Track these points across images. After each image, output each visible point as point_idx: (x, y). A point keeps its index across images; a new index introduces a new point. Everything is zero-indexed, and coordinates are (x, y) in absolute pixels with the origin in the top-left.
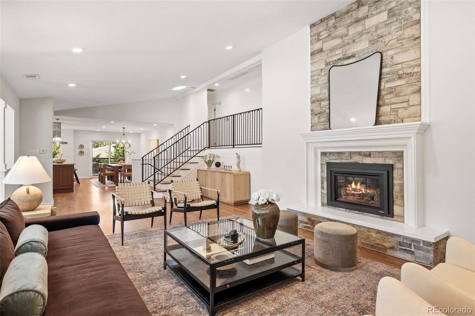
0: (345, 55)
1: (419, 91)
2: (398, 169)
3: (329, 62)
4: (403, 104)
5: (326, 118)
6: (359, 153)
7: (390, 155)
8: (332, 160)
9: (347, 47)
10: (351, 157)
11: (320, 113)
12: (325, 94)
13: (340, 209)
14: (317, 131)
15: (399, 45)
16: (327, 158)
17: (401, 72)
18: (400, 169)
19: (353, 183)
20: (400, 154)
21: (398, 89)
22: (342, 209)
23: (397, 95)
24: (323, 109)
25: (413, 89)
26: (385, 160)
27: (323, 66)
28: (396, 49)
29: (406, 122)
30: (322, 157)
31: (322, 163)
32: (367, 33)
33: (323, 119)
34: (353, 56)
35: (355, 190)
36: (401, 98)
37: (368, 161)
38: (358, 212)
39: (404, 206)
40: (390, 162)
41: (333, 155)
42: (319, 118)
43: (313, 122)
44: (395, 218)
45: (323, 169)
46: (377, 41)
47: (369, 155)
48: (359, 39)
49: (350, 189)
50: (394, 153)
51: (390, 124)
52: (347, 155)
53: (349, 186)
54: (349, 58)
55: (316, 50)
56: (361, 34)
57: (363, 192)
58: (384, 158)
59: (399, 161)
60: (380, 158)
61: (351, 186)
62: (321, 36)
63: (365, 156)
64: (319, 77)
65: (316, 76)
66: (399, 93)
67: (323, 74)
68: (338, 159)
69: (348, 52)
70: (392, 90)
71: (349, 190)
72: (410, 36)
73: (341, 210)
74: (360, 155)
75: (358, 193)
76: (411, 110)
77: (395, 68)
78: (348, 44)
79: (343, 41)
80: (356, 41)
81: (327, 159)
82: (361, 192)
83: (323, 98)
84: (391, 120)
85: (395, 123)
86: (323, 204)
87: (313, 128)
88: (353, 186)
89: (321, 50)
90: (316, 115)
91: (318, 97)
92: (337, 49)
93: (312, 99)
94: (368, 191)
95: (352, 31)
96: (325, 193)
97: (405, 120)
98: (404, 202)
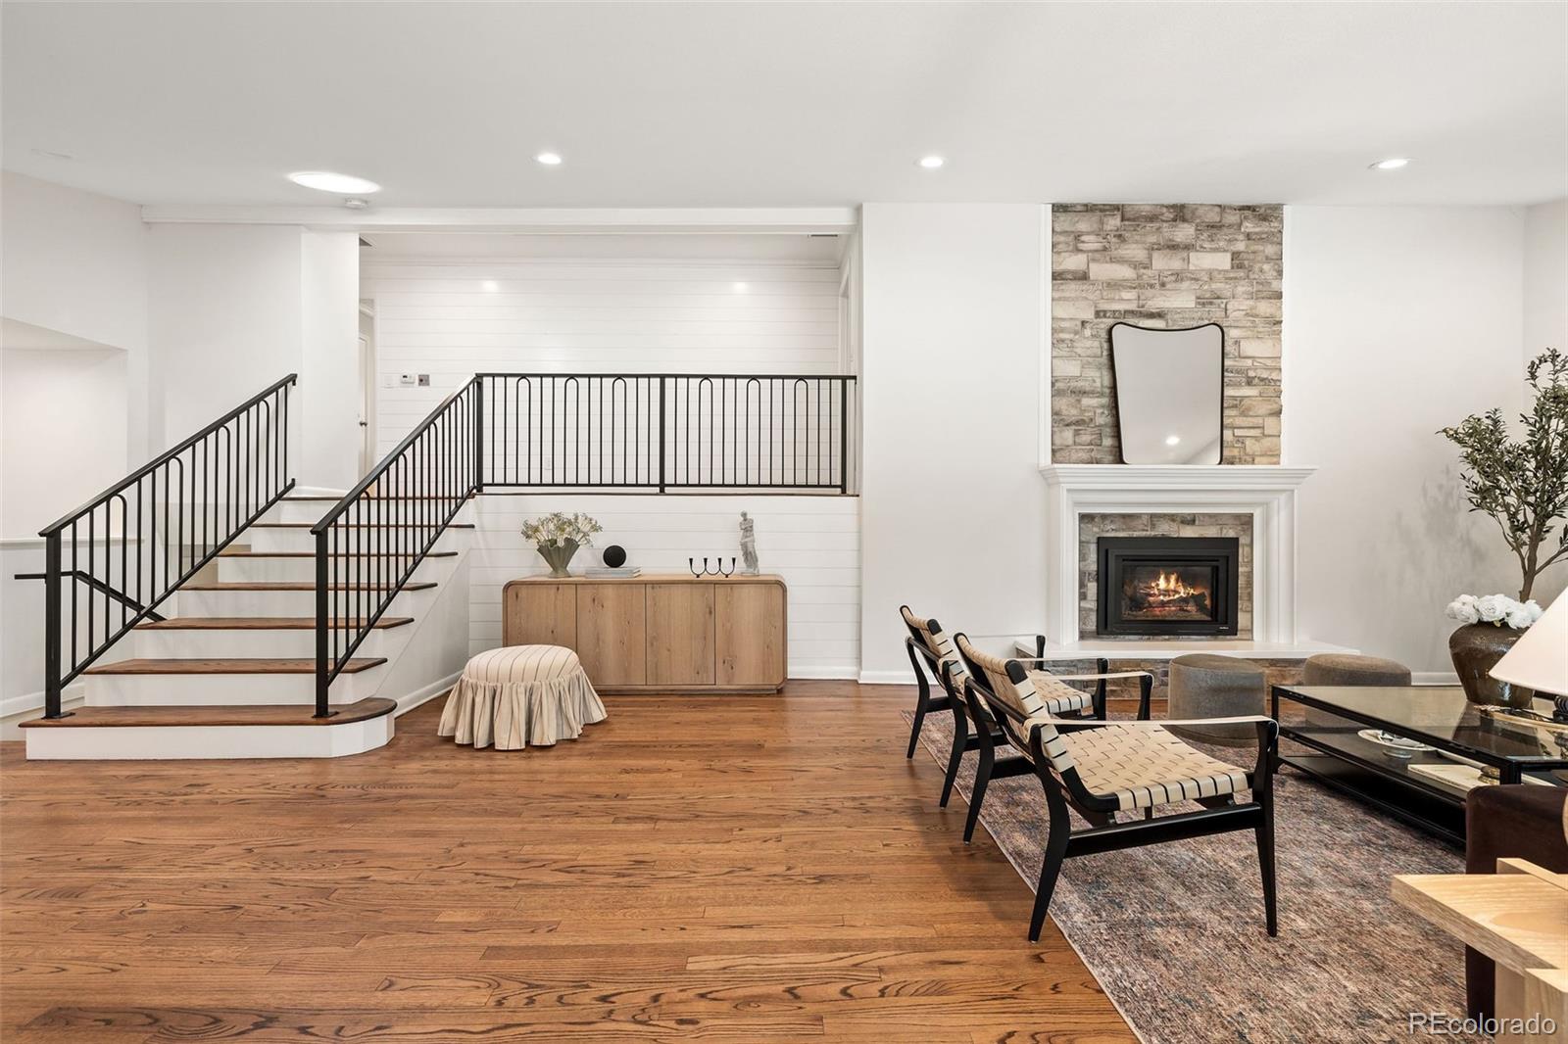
0: (1143, 306)
1: (1278, 413)
2: (1243, 545)
3: (1105, 312)
4: (1252, 430)
5: (1093, 437)
6: (1172, 518)
7: (1230, 521)
8: (1108, 531)
9: (1149, 292)
10: (1153, 526)
11: (1078, 423)
12: (1094, 381)
13: (1127, 637)
14: (1070, 463)
15: (1249, 324)
16: (1096, 526)
17: (1251, 374)
18: (1247, 545)
19: (1162, 577)
20: (1247, 519)
21: (1246, 402)
22: (1131, 637)
23: (1244, 414)
24: (1086, 414)
25: (1270, 407)
26: (1221, 529)
27: (1089, 315)
28: (1244, 330)
29: (1259, 464)
30: (1082, 525)
31: (1083, 539)
32: (1192, 279)
33: (1086, 438)
34: (1159, 315)
35: (1167, 592)
36: (1250, 419)
37: (1188, 532)
38: (1167, 637)
39: (1252, 611)
40: (1231, 534)
41: (1112, 521)
42: (1077, 433)
43: (1058, 442)
44: (1238, 636)
45: (1084, 554)
46: (1211, 303)
47: (1190, 520)
48: (1174, 285)
49: (1156, 592)
50: (1237, 517)
51: (1232, 463)
52: (1145, 520)
53: (1153, 585)
54: (1151, 316)
55: (1069, 272)
56: (1178, 276)
57: (1182, 594)
58: (1218, 527)
59: (1244, 531)
60: (1212, 527)
61: (1158, 585)
62: (1083, 242)
63: (1183, 522)
64: (1077, 337)
65: (1070, 333)
66: (1249, 409)
67: (1088, 332)
68: (1123, 530)
69: (1150, 303)
70: (1235, 402)
71: (1154, 595)
72: (1268, 315)
73: (1130, 640)
74: (1173, 520)
75: (1172, 598)
76: (1267, 442)
77: (1241, 364)
78: (1152, 286)
79: (1139, 277)
80: (1168, 286)
81: (1095, 529)
82: (1177, 596)
83: (1087, 389)
84: (1234, 457)
85: (1240, 462)
86: (1083, 636)
87: (1058, 455)
88: (1162, 583)
89: (1084, 277)
90: (1067, 425)
91: (1073, 384)
92: (1125, 287)
93: (1057, 385)
94: (1192, 591)
95: (1162, 263)
96: (1091, 610)
97: (1257, 460)
98: (1252, 604)
